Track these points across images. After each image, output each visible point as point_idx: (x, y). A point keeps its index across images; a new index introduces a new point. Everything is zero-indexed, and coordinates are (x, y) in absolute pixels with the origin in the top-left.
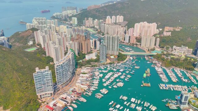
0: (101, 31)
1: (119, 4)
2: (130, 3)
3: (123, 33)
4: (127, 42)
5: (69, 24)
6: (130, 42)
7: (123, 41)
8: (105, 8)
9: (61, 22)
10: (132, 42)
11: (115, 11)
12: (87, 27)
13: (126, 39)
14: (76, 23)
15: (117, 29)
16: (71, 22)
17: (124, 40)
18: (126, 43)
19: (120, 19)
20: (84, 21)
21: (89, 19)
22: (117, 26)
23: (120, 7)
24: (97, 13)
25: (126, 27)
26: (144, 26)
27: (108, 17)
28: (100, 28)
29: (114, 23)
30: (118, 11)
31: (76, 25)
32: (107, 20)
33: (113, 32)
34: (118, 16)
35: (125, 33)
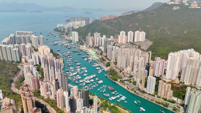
0: (106, 56)
1: (141, 14)
2: (156, 13)
3: (143, 69)
4: (152, 93)
5: (68, 40)
6: (159, 94)
7: (142, 87)
8: (120, 20)
9: (61, 37)
10: (163, 94)
11: (134, 24)
12: (90, 47)
13: (148, 84)
14: (77, 40)
15: (132, 57)
16: (71, 38)
17: (146, 86)
18: (150, 94)
19: (140, 36)
20: (87, 37)
21: (95, 34)
22: (134, 50)
23: (141, 18)
24: (108, 26)
25: (149, 54)
26: (191, 60)
27: (122, 33)
28: (106, 51)
29: (130, 42)
30: (137, 24)
31: (77, 42)
32: (120, 37)
33: (125, 63)
34: (137, 32)
35: (148, 68)
